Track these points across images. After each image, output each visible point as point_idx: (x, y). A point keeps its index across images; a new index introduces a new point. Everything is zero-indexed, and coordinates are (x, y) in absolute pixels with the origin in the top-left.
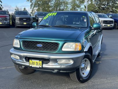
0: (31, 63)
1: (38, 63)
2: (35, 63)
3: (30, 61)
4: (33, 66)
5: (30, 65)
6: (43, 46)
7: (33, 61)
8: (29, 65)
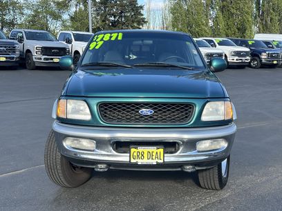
0: (135, 154)
1: (154, 154)
2: (145, 155)
3: (133, 150)
4: (140, 162)
5: (133, 161)
6: (155, 112)
7: (141, 149)
8: (128, 160)
